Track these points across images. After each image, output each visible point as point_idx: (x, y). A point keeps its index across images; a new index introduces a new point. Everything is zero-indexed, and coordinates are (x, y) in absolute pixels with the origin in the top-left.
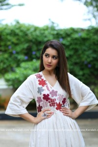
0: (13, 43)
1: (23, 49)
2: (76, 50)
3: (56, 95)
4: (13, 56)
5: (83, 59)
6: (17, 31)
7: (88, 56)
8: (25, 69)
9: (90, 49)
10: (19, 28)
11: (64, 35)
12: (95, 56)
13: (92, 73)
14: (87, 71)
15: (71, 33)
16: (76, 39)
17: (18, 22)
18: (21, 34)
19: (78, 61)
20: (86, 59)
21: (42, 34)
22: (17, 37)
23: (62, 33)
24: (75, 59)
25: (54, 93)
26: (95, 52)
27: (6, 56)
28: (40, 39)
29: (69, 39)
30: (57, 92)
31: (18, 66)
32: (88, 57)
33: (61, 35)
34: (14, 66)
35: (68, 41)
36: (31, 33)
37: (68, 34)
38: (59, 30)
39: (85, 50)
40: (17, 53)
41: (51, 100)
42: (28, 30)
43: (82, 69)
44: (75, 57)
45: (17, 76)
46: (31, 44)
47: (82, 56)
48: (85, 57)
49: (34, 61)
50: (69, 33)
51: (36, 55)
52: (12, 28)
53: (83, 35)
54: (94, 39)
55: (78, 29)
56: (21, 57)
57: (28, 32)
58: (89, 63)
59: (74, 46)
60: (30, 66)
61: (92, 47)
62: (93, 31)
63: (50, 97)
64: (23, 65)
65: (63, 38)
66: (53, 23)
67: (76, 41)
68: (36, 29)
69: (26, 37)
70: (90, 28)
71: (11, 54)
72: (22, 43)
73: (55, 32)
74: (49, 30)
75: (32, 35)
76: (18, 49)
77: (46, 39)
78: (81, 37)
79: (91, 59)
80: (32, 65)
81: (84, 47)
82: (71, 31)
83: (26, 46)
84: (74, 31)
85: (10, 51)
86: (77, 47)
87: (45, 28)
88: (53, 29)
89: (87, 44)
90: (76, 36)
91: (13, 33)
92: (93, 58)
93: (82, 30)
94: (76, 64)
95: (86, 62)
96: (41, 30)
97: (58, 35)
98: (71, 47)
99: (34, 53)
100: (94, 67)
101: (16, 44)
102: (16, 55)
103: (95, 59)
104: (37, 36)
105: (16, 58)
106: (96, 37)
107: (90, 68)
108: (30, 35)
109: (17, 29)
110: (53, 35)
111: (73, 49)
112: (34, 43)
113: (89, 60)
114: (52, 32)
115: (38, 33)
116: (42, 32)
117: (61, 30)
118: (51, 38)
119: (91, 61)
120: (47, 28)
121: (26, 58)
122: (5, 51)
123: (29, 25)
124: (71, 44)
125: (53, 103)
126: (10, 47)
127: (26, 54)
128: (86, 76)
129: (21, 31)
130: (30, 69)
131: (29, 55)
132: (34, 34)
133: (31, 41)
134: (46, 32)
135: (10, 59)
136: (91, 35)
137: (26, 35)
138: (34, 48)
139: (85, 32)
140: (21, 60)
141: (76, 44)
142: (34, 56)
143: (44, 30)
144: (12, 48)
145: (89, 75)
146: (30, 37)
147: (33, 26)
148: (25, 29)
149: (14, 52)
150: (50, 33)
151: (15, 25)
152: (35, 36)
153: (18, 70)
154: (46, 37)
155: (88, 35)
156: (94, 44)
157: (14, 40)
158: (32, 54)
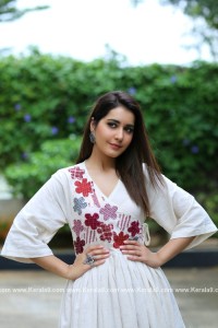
0: (25, 98)
1: (48, 111)
2: (165, 115)
3: (114, 216)
4: (24, 128)
5: (182, 135)
6: (35, 72)
7: (191, 127)
8: (53, 155)
9: (196, 111)
10: (39, 64)
11: (138, 81)
12: (207, 127)
13: (201, 166)
14: (189, 162)
15: (155, 77)
16: (165, 89)
17: (36, 52)
18: (42, 77)
19: (169, 138)
20: (188, 135)
21: (90, 78)
22: (33, 85)
23: (133, 75)
24: (162, 134)
25: (110, 211)
26: (207, 118)
27: (9, 126)
28: (85, 89)
29: (150, 89)
30: (116, 208)
31: (36, 148)
32: (192, 129)
33: (132, 80)
34: (27, 148)
35: (147, 95)
36: (66, 75)
37: (148, 77)
38: (127, 69)
39: (185, 115)
40: (35, 120)
41: (103, 226)
42: (59, 68)
43: (178, 157)
44: (163, 130)
45: (34, 172)
46: (65, 100)
47: (177, 126)
48: (186, 129)
49: (72, 137)
50: (149, 75)
51: (75, 124)
52: (23, 64)
53: (182, 80)
54: (205, 90)
55: (170, 67)
56: (43, 129)
57: (59, 74)
58: (194, 143)
59: (160, 106)
60: (63, 150)
61: (200, 107)
62: (203, 72)
63: (101, 219)
64: (47, 146)
65: (137, 87)
66: (115, 53)
67: (164, 95)
68: (76, 66)
69: (55, 85)
70: (197, 66)
71: (21, 121)
72: (44, 97)
73: (119, 75)
74: (106, 70)
75: (67, 80)
76: (37, 110)
77: (98, 90)
78: (176, 85)
79: (199, 134)
80: (67, 147)
81: (183, 108)
82: (155, 72)
83: (53, 104)
84: (160, 71)
85: (19, 115)
86: (168, 107)
87: (97, 65)
88: (114, 66)
89: (190, 100)
90: (165, 82)
91: (25, 76)
92: (204, 131)
93: (180, 70)
94: (165, 144)
95: (186, 142)
96: (87, 68)
97: (126, 81)
98: (154, 107)
99: (71, 120)
100: (204, 151)
101: (32, 101)
102: (32, 125)
103: (209, 135)
104: (79, 82)
105: (33, 131)
106: (209, 86)
107: (196, 155)
108: (62, 80)
109: (34, 66)
110: (115, 80)
111: (158, 111)
112: (71, 98)
113: (193, 136)
114: (113, 74)
115: (80, 75)
116: (90, 73)
117: (132, 70)
118: (109, 86)
119: (199, 139)
120: (101, 65)
121: (53, 131)
122: (7, 116)
123: (62, 58)
124: (154, 101)
125: (106, 234)
126: (19, 107)
127: (54, 123)
128: (188, 171)
129: (44, 71)
130: (62, 156)
131: (60, 124)
132: (72, 77)
133: (65, 93)
134: (99, 75)
135: (18, 134)
136: (199, 80)
137: (55, 80)
138: (73, 109)
139: (186, 75)
140: (43, 135)
141: (165, 101)
142: (71, 128)
143: (94, 69)
144: (24, 109)
145: (194, 171)
146: (63, 85)
147: (70, 59)
148: (51, 68)
149: (27, 117)
150: (107, 77)
151: (31, 59)
152: (73, 83)
153: (35, 158)
154: (98, 84)
155: (191, 80)
156: (206, 100)
157: (27, 91)
158: (66, 124)
